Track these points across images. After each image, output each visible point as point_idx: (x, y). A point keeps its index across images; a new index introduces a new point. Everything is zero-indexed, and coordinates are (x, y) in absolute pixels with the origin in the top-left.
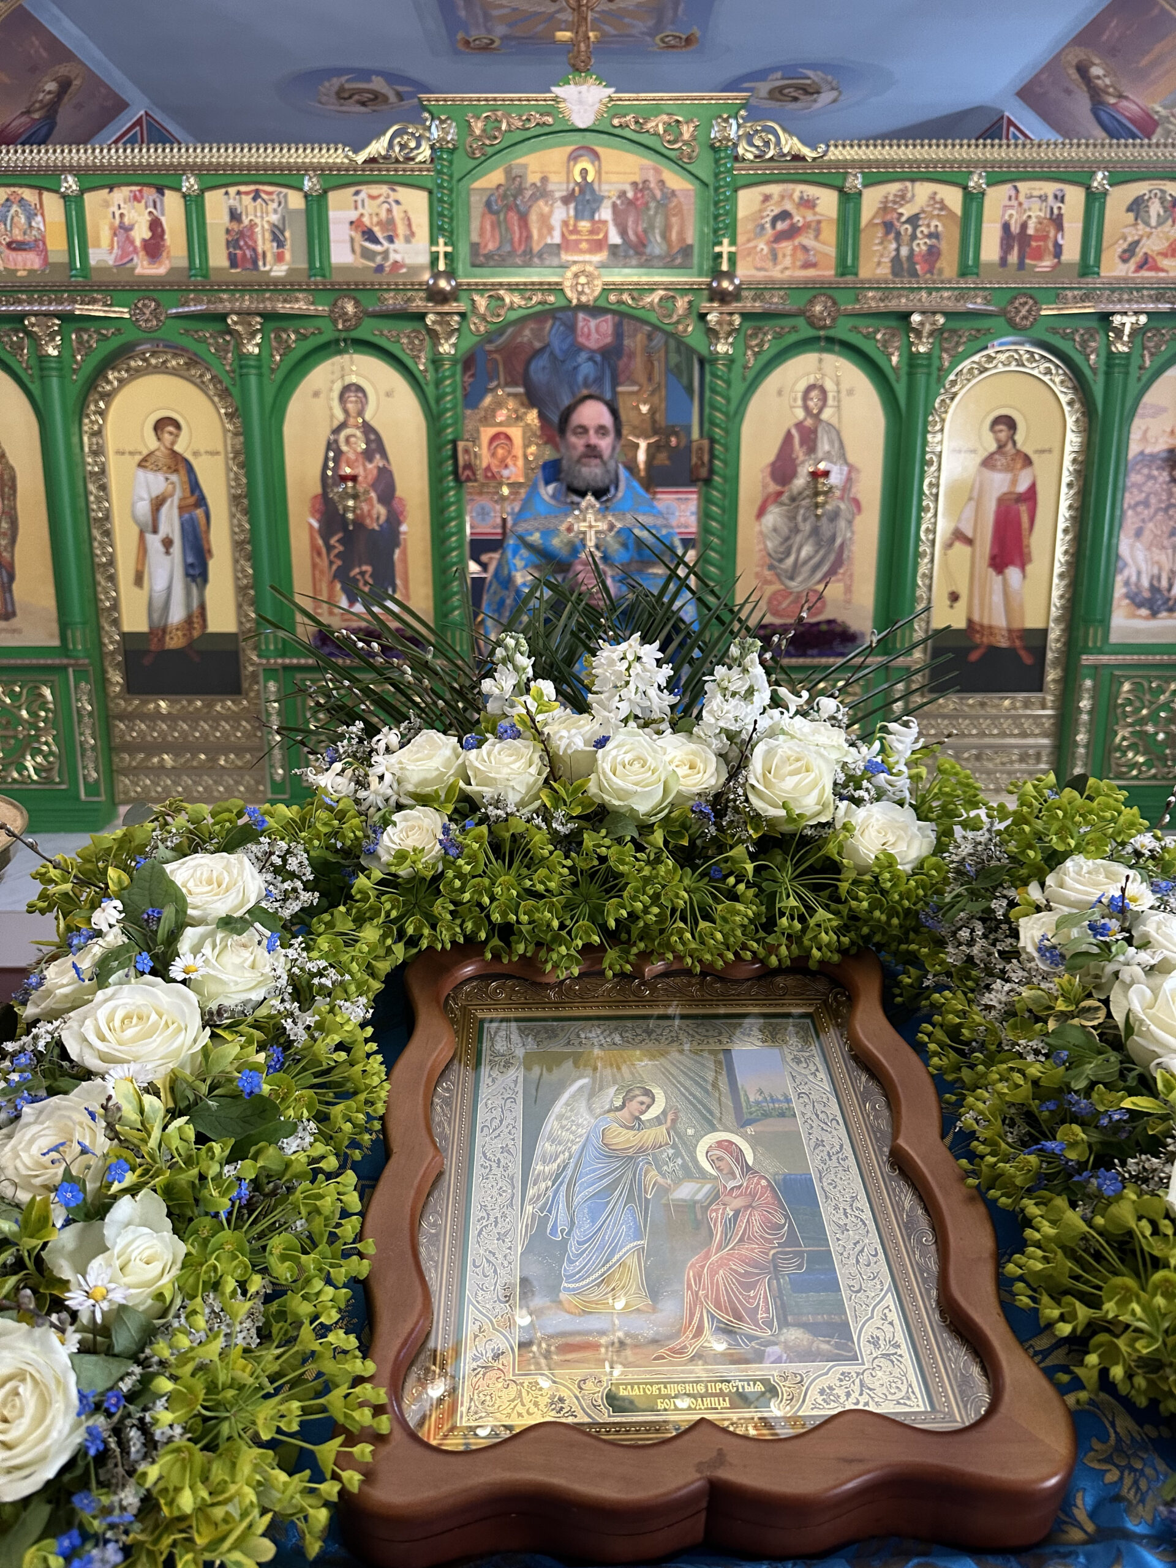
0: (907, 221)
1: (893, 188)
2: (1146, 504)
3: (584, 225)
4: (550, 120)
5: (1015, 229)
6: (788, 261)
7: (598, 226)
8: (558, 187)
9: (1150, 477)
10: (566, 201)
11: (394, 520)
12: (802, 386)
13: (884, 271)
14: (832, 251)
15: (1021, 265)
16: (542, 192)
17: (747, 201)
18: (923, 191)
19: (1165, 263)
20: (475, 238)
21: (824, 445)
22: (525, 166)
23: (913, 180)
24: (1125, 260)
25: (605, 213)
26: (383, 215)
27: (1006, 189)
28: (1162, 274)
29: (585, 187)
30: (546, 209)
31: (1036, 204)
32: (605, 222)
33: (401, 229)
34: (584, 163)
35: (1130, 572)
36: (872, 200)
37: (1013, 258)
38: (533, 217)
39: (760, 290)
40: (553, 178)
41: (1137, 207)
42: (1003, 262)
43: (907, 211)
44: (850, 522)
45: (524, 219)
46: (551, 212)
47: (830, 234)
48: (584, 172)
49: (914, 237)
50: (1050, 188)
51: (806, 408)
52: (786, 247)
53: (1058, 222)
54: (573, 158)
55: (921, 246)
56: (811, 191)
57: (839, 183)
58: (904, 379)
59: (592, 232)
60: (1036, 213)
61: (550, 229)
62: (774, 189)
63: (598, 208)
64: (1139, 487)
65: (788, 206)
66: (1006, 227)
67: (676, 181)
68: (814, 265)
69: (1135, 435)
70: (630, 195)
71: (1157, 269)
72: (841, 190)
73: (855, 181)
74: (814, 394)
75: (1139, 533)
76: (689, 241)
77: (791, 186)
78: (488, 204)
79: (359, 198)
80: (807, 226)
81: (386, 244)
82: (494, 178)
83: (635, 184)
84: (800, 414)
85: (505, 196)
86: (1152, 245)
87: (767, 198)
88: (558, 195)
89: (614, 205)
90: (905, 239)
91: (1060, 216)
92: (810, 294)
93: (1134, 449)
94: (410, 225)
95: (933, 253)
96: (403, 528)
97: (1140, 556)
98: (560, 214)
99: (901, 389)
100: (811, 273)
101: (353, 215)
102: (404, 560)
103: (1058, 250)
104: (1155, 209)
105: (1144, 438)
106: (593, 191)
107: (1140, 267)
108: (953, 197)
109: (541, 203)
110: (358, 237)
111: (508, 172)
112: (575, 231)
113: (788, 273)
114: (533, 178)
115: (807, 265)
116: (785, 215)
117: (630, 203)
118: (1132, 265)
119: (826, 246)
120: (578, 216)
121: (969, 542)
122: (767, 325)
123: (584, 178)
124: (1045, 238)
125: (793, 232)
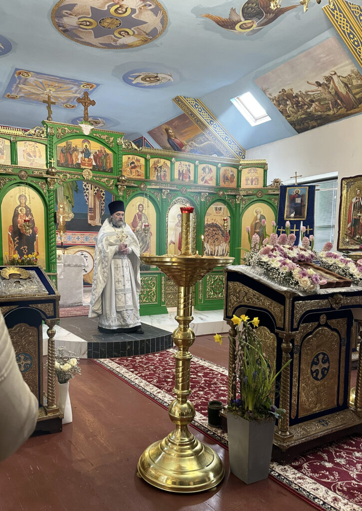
0: (159, 167)
1: (156, 159)
2: (209, 235)
3: (87, 159)
4: (78, 132)
5: (181, 172)
6: (134, 174)
7: (90, 160)
8: (80, 148)
9: (209, 229)
10: (82, 153)
11: (34, 233)
12: (138, 204)
13: (155, 179)
14: (144, 173)
15: (183, 180)
16: (75, 150)
17: (125, 158)
18: (162, 161)
19: (209, 182)
20: (58, 159)
21: (143, 219)
22: (71, 142)
23: (160, 158)
24: (202, 181)
25: (92, 157)
26: (33, 150)
27: (179, 163)
28: (209, 185)
29: (87, 150)
30: (77, 154)
31: (185, 167)
32: (92, 159)
33: (38, 154)
34: (86, 144)
35: (207, 250)
36: (152, 161)
37: (181, 178)
38: (73, 155)
39: (129, 180)
40: (78, 146)
41: (204, 169)
42: (179, 179)
43: (159, 165)
44: (150, 238)
45: (71, 155)
46: (78, 155)
47: (143, 168)
48: (86, 146)
49: (161, 171)
50: (187, 163)
51: (139, 210)
52: (134, 170)
53: (189, 171)
54: (83, 142)
55: (162, 174)
56: (139, 158)
57: (145, 157)
58: (161, 204)
59: (88, 161)
60: (185, 169)
61: (78, 159)
62: (131, 156)
63: (90, 155)
64: (207, 231)
65: (134, 161)
66: (179, 171)
67: (108, 151)
68: (140, 176)
69: (206, 220)
70: (98, 153)
71: (208, 183)
72: (145, 159)
73: (148, 157)
74: (141, 206)
75: (208, 242)
76: (112, 167)
77: (134, 156)
78: (62, 150)
79: (26, 144)
80: (138, 166)
81: (34, 158)
82: (64, 144)
83: (99, 151)
84: (138, 211)
85: (66, 149)
86: (207, 178)
87: (129, 158)
88: (80, 151)
89: (94, 155)
90: (159, 171)
91: (189, 170)
92: (140, 182)
93: (206, 223)
94: (40, 153)
95: (165, 175)
96: (37, 236)
97: (208, 247)
98: (80, 156)
99: (160, 207)
100: (139, 177)
101: (25, 149)
102: (37, 245)
103: (190, 178)
104: (207, 170)
105: (207, 220)
106: (88, 151)
107: (205, 183)
108: (168, 163)
109: (76, 152)
110: (26, 155)
111: (67, 143)
112: (84, 160)
113: (134, 177)
114: (73, 145)
115: (138, 175)
116: (133, 163)
117: (97, 155)
118: (204, 182)
119: (142, 171)
120: (85, 157)
121: (174, 243)
122: (131, 189)
123: (86, 147)
124: (187, 174)
125: (135, 167)
